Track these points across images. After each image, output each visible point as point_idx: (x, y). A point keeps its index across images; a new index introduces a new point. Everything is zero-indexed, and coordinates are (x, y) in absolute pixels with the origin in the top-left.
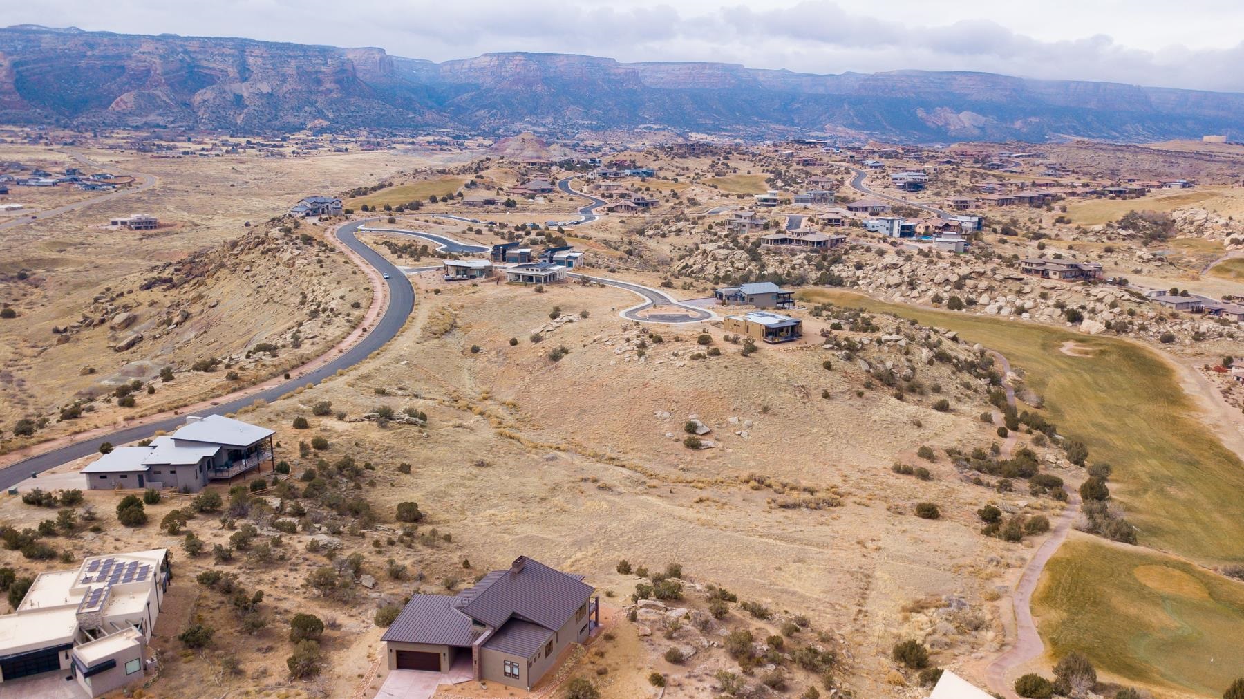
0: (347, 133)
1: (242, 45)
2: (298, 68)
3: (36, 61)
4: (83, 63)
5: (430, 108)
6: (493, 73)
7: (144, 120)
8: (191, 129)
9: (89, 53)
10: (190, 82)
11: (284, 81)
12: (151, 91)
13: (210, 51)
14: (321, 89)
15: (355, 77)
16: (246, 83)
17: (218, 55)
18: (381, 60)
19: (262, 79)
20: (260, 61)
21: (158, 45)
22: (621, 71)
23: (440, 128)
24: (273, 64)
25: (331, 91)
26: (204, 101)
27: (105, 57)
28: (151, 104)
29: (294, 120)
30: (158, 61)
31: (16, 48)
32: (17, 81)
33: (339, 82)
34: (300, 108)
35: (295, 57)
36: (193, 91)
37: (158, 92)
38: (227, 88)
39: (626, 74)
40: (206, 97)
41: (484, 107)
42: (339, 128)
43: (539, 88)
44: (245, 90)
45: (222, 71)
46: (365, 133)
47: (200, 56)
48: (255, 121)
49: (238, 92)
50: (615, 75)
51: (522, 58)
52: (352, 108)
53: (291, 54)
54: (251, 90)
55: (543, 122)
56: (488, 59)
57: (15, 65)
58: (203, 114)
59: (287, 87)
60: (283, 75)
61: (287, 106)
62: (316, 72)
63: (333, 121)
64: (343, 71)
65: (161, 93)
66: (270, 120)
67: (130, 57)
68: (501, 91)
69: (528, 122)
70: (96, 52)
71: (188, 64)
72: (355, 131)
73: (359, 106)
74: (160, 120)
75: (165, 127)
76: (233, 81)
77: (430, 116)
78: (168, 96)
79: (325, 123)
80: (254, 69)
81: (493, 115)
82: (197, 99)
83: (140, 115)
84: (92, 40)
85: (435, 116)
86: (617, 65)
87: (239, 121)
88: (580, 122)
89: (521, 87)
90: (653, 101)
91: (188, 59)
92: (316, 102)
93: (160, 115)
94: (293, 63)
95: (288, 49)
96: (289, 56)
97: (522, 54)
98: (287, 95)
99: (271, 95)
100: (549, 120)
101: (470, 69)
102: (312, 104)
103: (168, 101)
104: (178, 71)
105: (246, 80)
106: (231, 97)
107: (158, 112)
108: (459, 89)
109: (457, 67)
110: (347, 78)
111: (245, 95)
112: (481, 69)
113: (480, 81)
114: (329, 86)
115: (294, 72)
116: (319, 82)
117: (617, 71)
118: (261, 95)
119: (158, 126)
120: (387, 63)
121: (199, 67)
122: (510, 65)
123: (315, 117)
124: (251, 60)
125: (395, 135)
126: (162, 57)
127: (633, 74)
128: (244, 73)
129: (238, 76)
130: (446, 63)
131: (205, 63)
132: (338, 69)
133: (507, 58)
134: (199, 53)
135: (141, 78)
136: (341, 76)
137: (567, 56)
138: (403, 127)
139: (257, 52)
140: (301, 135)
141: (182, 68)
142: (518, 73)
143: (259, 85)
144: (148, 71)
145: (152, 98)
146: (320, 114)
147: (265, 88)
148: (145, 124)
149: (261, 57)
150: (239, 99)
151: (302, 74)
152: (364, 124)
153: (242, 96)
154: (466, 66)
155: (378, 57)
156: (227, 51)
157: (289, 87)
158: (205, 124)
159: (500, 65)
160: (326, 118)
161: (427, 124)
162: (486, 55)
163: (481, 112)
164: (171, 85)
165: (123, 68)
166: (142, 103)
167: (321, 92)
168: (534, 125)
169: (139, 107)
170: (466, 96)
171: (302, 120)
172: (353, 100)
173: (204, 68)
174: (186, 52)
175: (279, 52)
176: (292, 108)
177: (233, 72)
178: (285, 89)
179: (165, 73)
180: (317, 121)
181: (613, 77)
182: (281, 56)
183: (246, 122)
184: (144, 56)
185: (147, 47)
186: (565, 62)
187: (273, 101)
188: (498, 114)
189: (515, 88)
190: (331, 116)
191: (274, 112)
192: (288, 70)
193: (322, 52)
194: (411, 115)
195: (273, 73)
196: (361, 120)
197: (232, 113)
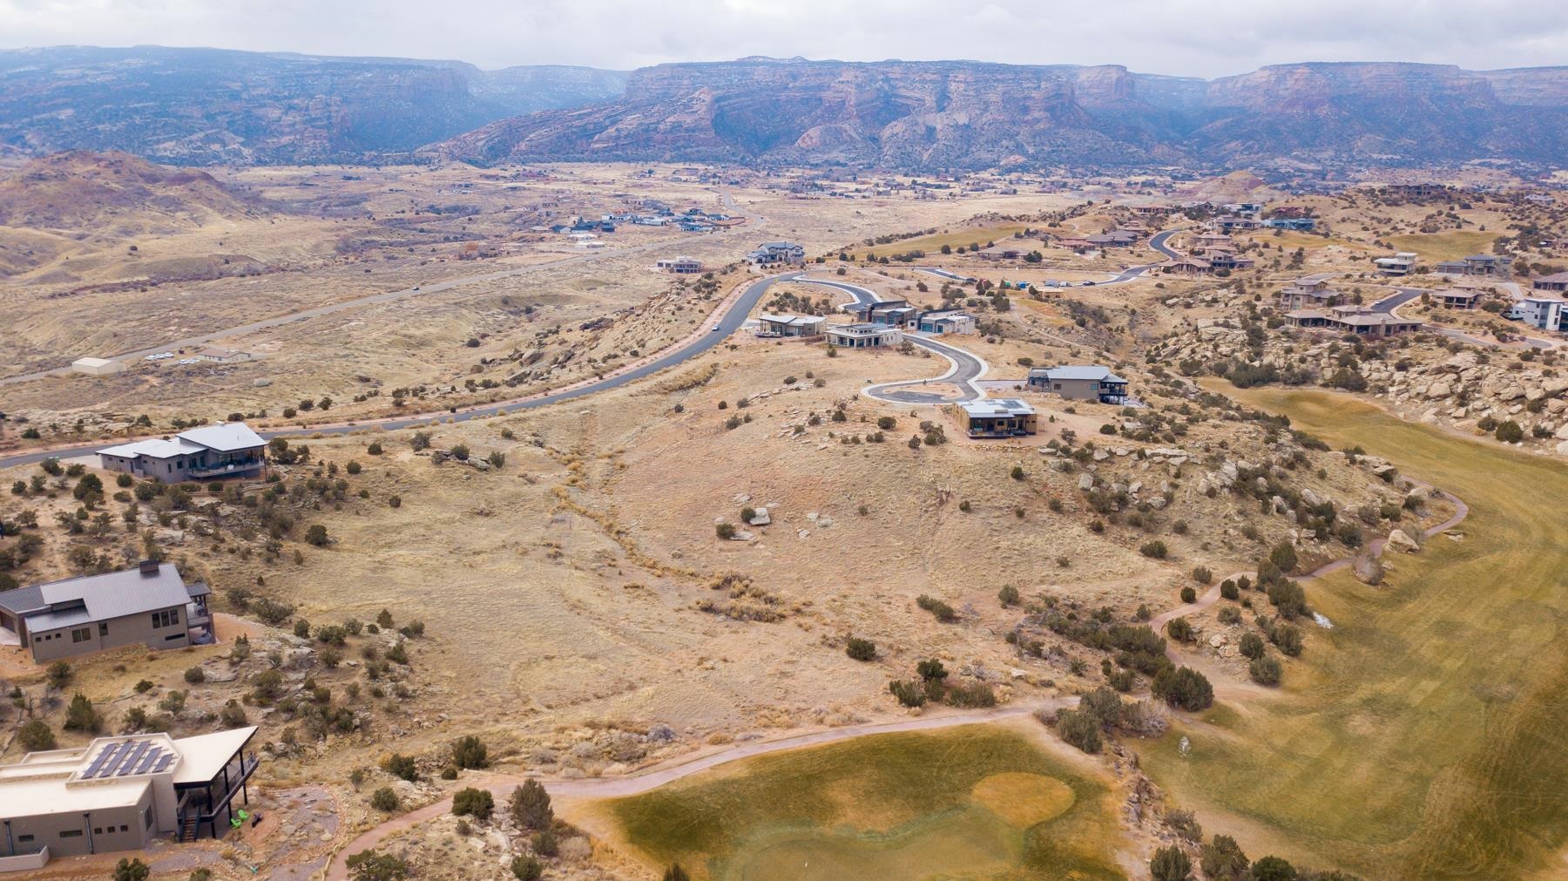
0: (1042, 171)
1: (946, 70)
2: (1004, 93)
3: (738, 96)
4: (783, 96)
5: (1165, 140)
6: (1267, 92)
9: (791, 85)
10: (883, 113)
11: (986, 110)
12: (839, 125)
13: (912, 77)
14: (1028, 118)
15: (1072, 102)
16: (943, 113)
17: (919, 81)
18: (1119, 79)
19: (961, 108)
20: (962, 86)
21: (857, 71)
22: (1462, 82)
23: (1167, 165)
24: (977, 90)
25: (1038, 121)
26: (893, 135)
27: (806, 89)
28: (838, 138)
29: (985, 156)
30: (854, 91)
31: (731, 81)
32: (717, 115)
33: (1046, 110)
34: (995, 142)
35: (1003, 81)
36: (884, 124)
37: (846, 126)
38: (920, 120)
39: (1470, 87)
40: (895, 131)
41: (1239, 138)
42: (1033, 166)
43: (1324, 111)
44: (939, 121)
45: (919, 100)
46: (1062, 172)
47: (901, 84)
48: (942, 158)
49: (930, 124)
50: (1453, 88)
51: (1306, 70)
52: (1060, 141)
53: (999, 77)
54: (946, 122)
55: (1318, 156)
56: (1267, 73)
57: (718, 100)
58: (888, 150)
59: (987, 117)
60: (985, 103)
61: (982, 140)
62: (1025, 98)
63: (1034, 157)
64: (1059, 96)
65: (849, 128)
67: (829, 87)
68: (1268, 115)
69: (1297, 158)
70: (797, 84)
71: (886, 93)
72: (1052, 169)
73: (1069, 139)
76: (929, 111)
77: (1159, 151)
78: (855, 130)
79: (1021, 159)
80: (954, 96)
81: (1248, 148)
82: (886, 133)
83: (823, 152)
84: (797, 68)
87: (924, 157)
88: (1375, 156)
89: (1297, 110)
90: (1506, 124)
91: (886, 88)
92: (1018, 134)
94: (1000, 88)
96: (997, 80)
97: (1308, 65)
98: (986, 127)
99: (967, 126)
100: (1329, 153)
101: (1243, 87)
102: (1011, 137)
103: (854, 135)
104: (872, 102)
105: (943, 109)
106: (922, 130)
107: (842, 148)
108: (1216, 114)
109: (1229, 86)
110: (1063, 104)
111: (939, 127)
114: (1037, 114)
115: (999, 99)
116: (1026, 110)
117: (1456, 82)
118: (957, 127)
119: (837, 163)
120: (1125, 81)
121: (896, 96)
122: (1291, 81)
123: (1012, 153)
124: (953, 86)
125: (1100, 175)
126: (858, 86)
127: (1482, 86)
128: (943, 102)
129: (934, 105)
130: (1219, 81)
131: (903, 92)
132: (1052, 94)
133: (1290, 72)
134: (901, 80)
135: (835, 111)
136: (1054, 102)
137: (1378, 65)
138: (1117, 165)
139: (961, 77)
140: (985, 175)
141: (877, 99)
142: (1297, 92)
143: (956, 116)
144: (844, 102)
145: (839, 131)
146: (1019, 148)
147: (962, 119)
149: (965, 82)
150: (931, 131)
151: (1007, 100)
152: (1067, 160)
153: (935, 129)
154: (1239, 84)
155: (1114, 75)
156: (929, 77)
157: (990, 117)
158: (887, 161)
159: (1278, 81)
160: (1025, 154)
161: (1153, 161)
162: (1264, 69)
163: (1233, 144)
164: (863, 117)
165: (820, 99)
166: (828, 138)
167: (1026, 122)
168: (1303, 160)
169: (824, 143)
170: (1219, 123)
171: (995, 157)
172: (1062, 131)
173: (901, 97)
174: (887, 80)
175: (986, 73)
176: (987, 142)
177: (930, 101)
178: (984, 120)
179: (858, 105)
180: (1012, 158)
181: (1448, 92)
182: (987, 81)
183: (932, 158)
184: (842, 86)
185: (848, 76)
186: (1375, 72)
187: (967, 134)
188: (1256, 147)
189: (1289, 111)
190: (1031, 150)
191: (965, 147)
192: (993, 97)
193: (1038, 73)
194: (1133, 149)
195: (975, 100)
196: (1065, 156)
197: (919, 149)
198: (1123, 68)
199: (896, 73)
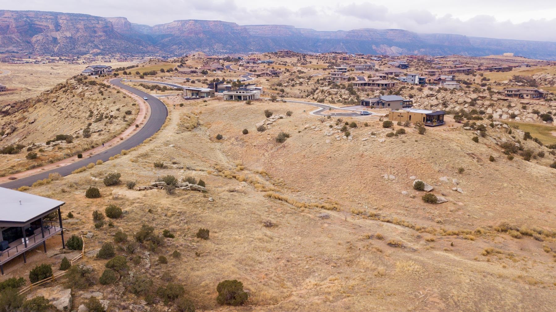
0: (110, 55)
1: (56, 15)
2: (84, 25)
5: (150, 45)
6: (179, 29)
7: (6, 49)
8: (31, 53)
10: (30, 32)
11: (78, 31)
12: (10, 35)
13: (40, 17)
14: (96, 35)
15: (113, 30)
16: (59, 32)
17: (44, 19)
18: (125, 23)
19: (67, 30)
20: (65, 22)
21: (13, 14)
22: (239, 28)
23: (155, 53)
24: (72, 23)
25: (101, 36)
26: (37, 41)
28: (10, 41)
29: (83, 50)
30: (13, 21)
33: (104, 32)
34: (86, 44)
35: (83, 20)
36: (32, 36)
37: (13, 36)
38: (49, 34)
39: (241, 30)
40: (38, 39)
41: (176, 44)
42: (106, 53)
43: (201, 36)
44: (58, 35)
45: (46, 26)
46: (119, 55)
47: (35, 19)
48: (64, 50)
49: (54, 36)
50: (236, 30)
51: (193, 22)
52: (112, 44)
53: (81, 18)
54: (61, 35)
55: (204, 51)
56: (176, 23)
58: (37, 47)
60: (77, 28)
61: (80, 43)
62: (94, 27)
63: (103, 50)
64: (107, 27)
65: (16, 37)
66: (71, 50)
68: (183, 37)
71: (29, 23)
72: (114, 54)
73: (115, 43)
74: (15, 49)
75: (17, 53)
76: (52, 31)
77: (150, 48)
78: (18, 38)
79: (99, 51)
80: (62, 25)
81: (180, 48)
82: (34, 39)
83: (4, 47)
85: (153, 48)
86: (237, 26)
87: (56, 50)
88: (221, 51)
89: (193, 35)
90: (254, 41)
91: (29, 21)
92: (94, 41)
93: (14, 47)
94: (82, 23)
95: (79, 16)
96: (80, 20)
97: (193, 20)
98: (79, 38)
99: (71, 38)
100: (207, 50)
101: (168, 28)
102: (92, 42)
103: (18, 40)
104: (24, 26)
105: (59, 30)
106: (51, 39)
107: (14, 45)
108: (164, 36)
109: (162, 27)
110: (109, 30)
111: (58, 38)
112: (173, 28)
113: (173, 33)
114: (100, 34)
115: (83, 27)
116: (95, 32)
117: (237, 28)
118: (66, 38)
119: (14, 52)
120: (127, 24)
121: (34, 24)
122: (187, 25)
123: (94, 48)
124: (61, 21)
125: (134, 56)
126: (15, 19)
127: (245, 29)
128: (58, 27)
129: (54, 28)
130: (156, 26)
131: (37, 23)
132: (104, 26)
133: (185, 22)
135: (5, 29)
136: (106, 29)
137: (214, 21)
138: (138, 53)
139: (64, 17)
140: (87, 56)
141: (25, 25)
142: (191, 29)
143: (65, 33)
144: (8, 26)
145: (10, 39)
146: (96, 47)
147: (68, 35)
148: (7, 51)
149: (66, 20)
150: (55, 39)
151: (87, 28)
152: (118, 51)
153: (57, 38)
154: (166, 27)
155: (123, 21)
156: (48, 17)
157: (80, 34)
158: (38, 51)
159: (183, 25)
160: (99, 49)
161: (149, 52)
162: (175, 21)
163: (174, 47)
164: (20, 33)
166: (5, 41)
167: (96, 36)
169: (4, 43)
170: (167, 39)
171: (87, 50)
172: (112, 40)
173: (37, 25)
174: (27, 17)
175: (74, 18)
176: (82, 44)
177: (51, 27)
178: (78, 35)
179: (17, 27)
180: (94, 50)
181: (235, 31)
182: (76, 20)
183: (59, 50)
184: (6, 19)
185: (9, 15)
186: (213, 24)
187: (72, 41)
188: (183, 47)
189: (190, 35)
190: (102, 47)
191: (73, 46)
192: (79, 26)
193: (97, 19)
194: (141, 47)
195: (72, 27)
196: (116, 49)
197: (52, 46)
198: (125, 19)
199: (32, 15)
